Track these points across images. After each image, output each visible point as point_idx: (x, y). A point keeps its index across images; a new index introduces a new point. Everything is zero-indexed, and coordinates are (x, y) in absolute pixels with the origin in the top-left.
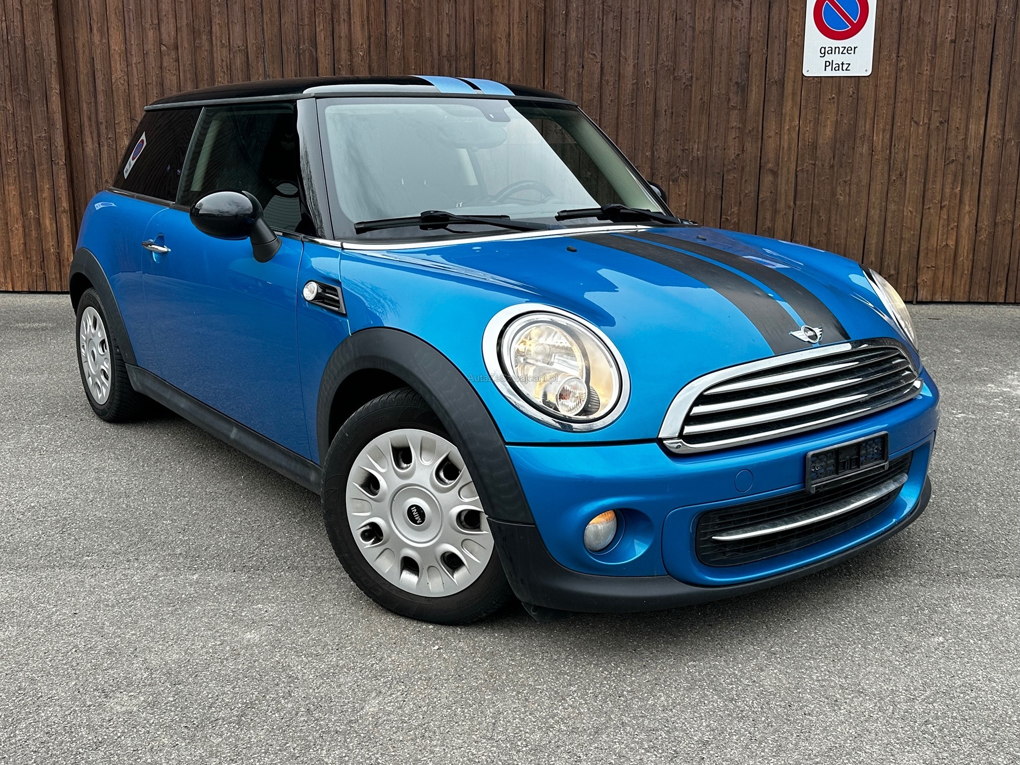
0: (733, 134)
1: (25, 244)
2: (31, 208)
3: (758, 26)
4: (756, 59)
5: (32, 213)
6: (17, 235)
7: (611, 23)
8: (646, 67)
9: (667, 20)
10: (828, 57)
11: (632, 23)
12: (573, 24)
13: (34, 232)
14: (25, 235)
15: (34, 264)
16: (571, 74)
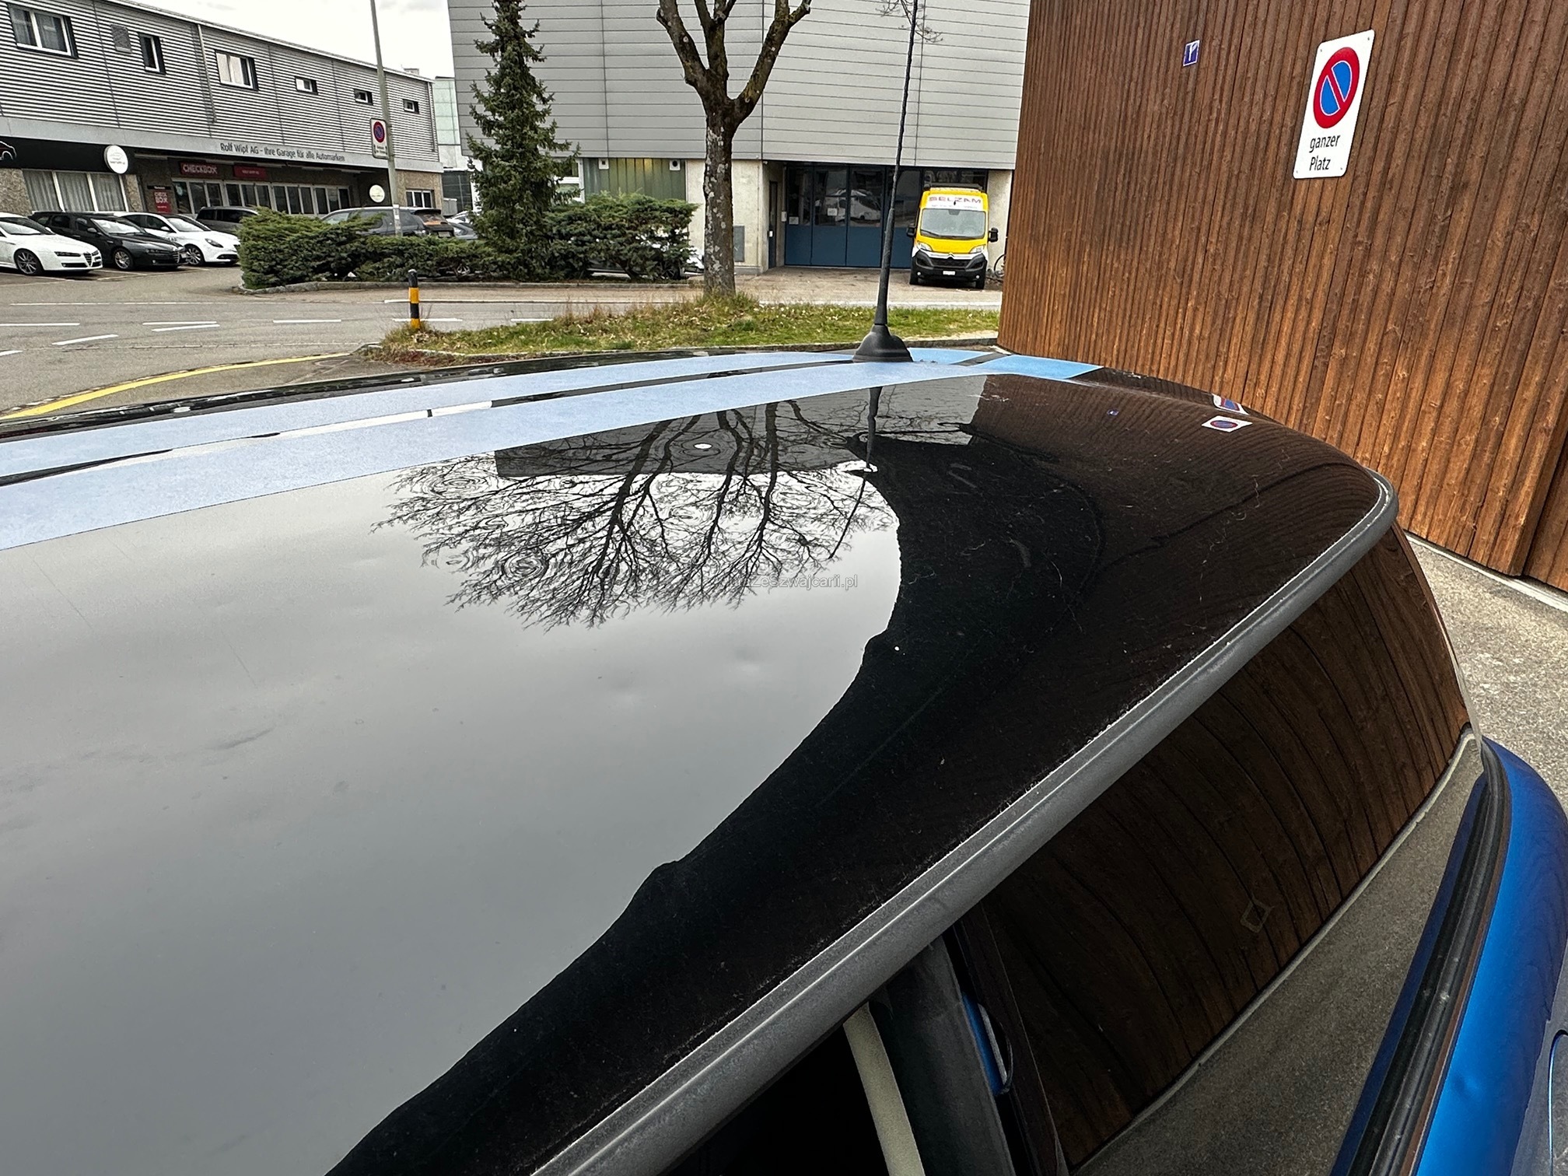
1: (1468, 470)
2: (1500, 413)
5: (1498, 422)
6: (1463, 453)
13: (1487, 454)
14: (1475, 456)
15: (1467, 507)
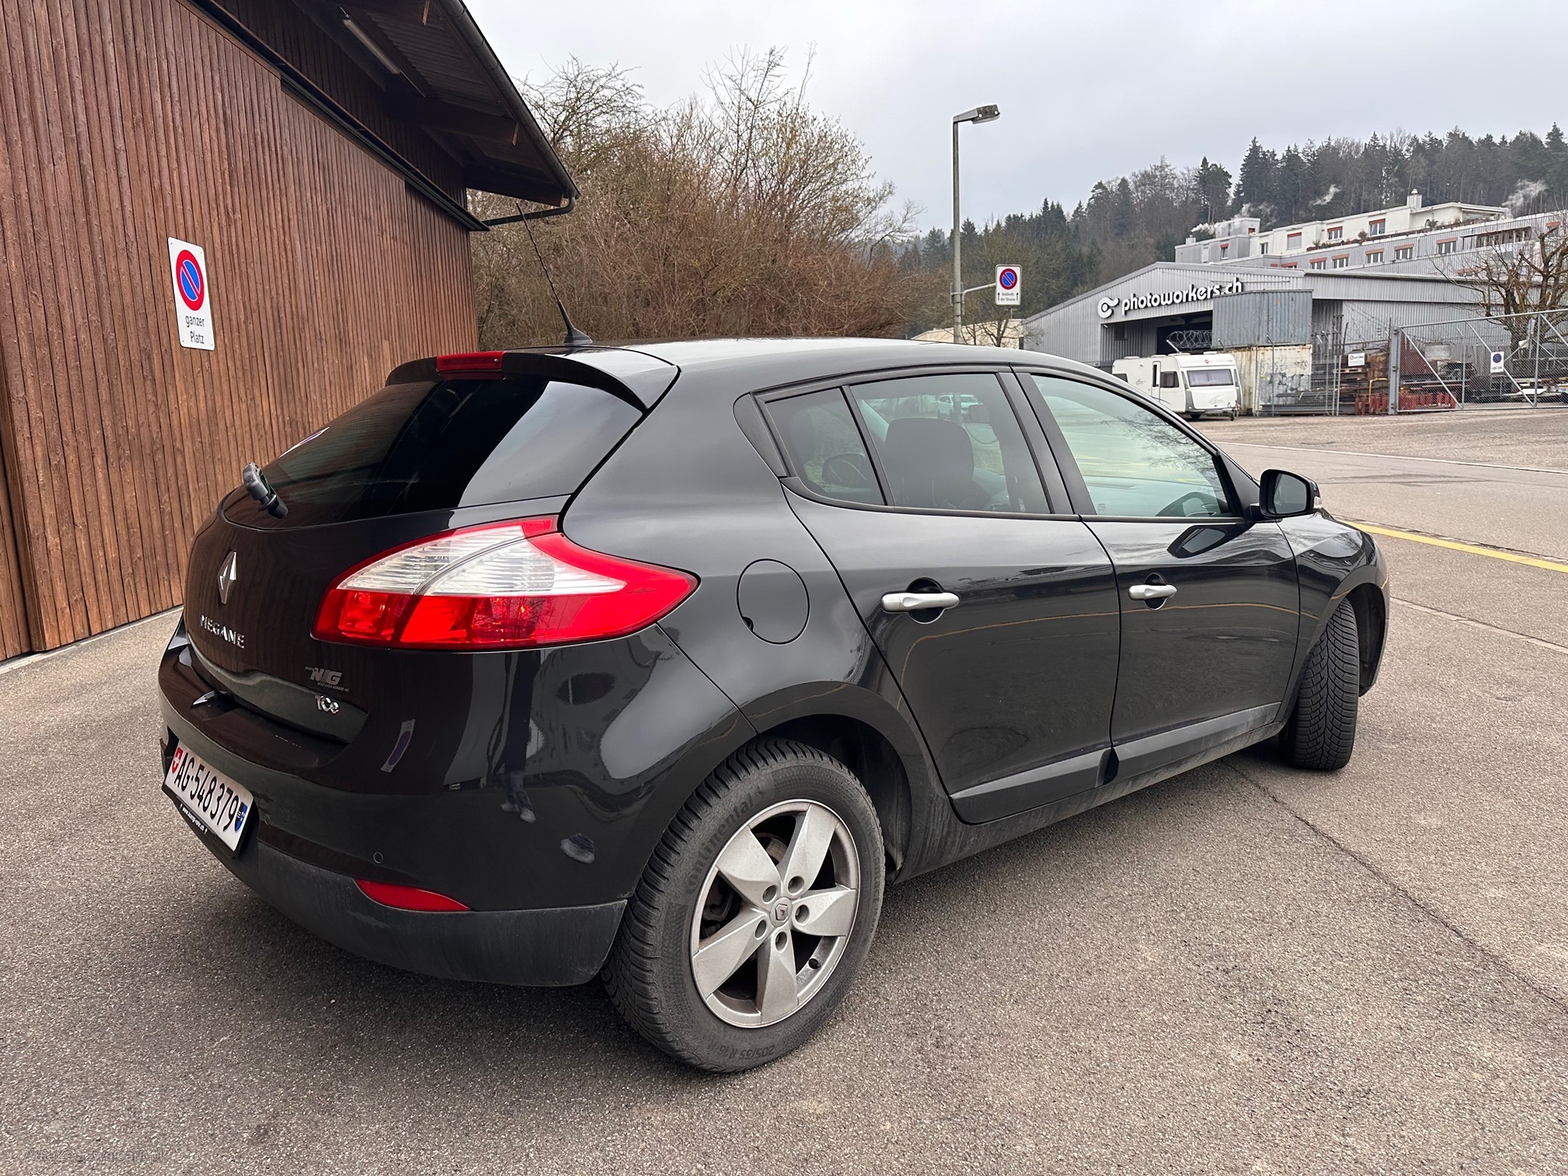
0: (151, 409)
3: (147, 283)
4: (151, 323)
7: (45, 257)
8: (80, 321)
9: (88, 265)
10: (193, 328)
11: (60, 258)
12: (10, 249)
16: (19, 319)
